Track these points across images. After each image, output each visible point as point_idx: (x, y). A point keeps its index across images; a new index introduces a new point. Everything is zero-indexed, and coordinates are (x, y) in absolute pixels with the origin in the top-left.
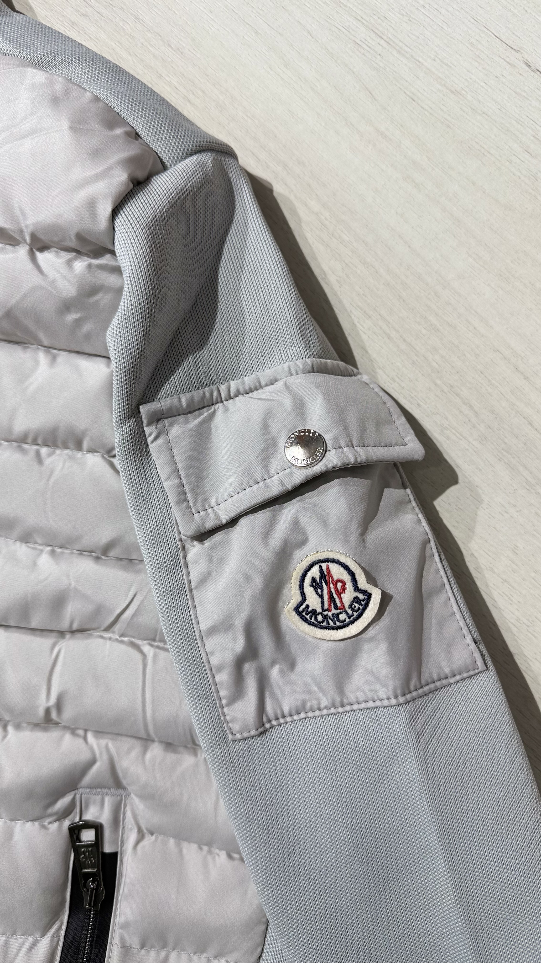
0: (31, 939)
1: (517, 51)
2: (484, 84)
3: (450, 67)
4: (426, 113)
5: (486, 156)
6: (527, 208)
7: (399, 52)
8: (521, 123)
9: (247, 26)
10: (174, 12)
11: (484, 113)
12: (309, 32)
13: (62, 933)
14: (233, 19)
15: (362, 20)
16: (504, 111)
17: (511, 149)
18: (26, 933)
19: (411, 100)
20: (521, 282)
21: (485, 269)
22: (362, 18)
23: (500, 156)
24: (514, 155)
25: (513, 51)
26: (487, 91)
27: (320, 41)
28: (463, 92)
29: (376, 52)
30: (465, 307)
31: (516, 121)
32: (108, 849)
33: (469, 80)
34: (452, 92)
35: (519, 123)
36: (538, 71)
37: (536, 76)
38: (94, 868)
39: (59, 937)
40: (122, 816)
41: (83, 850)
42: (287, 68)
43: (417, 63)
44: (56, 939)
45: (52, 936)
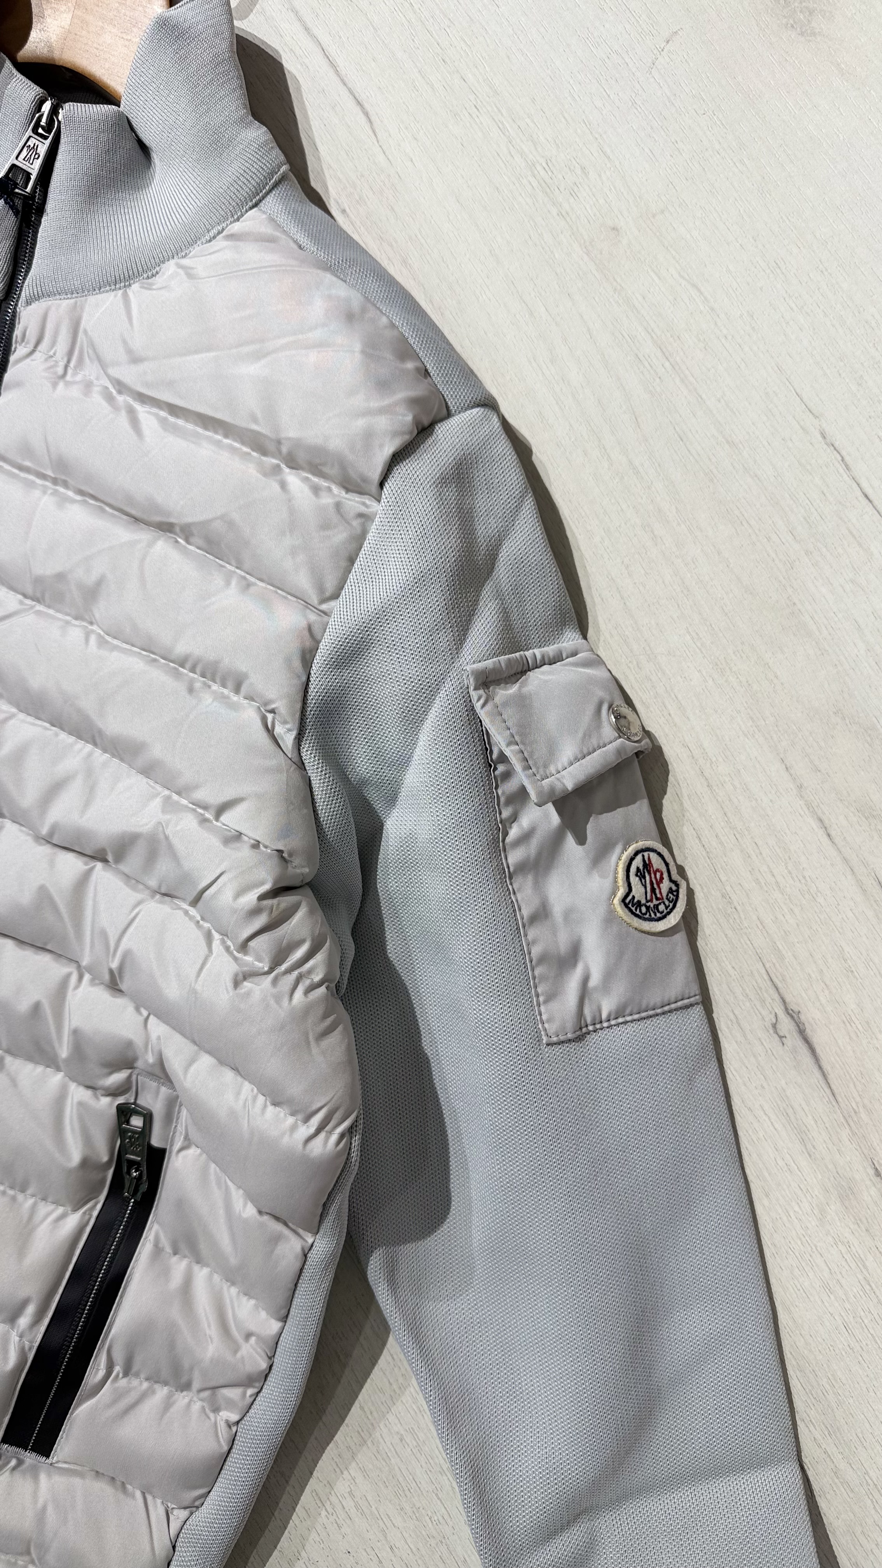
0: (61, 1210)
1: (816, 417)
2: (767, 444)
3: (735, 413)
4: (691, 458)
5: (743, 525)
6: (771, 597)
7: (682, 381)
8: (794, 498)
9: (523, 304)
10: (448, 266)
11: (756, 476)
12: (589, 330)
13: (95, 1213)
14: (510, 292)
15: (652, 333)
16: (780, 480)
17: (774, 525)
18: (57, 1203)
19: (679, 439)
20: (738, 678)
21: (702, 652)
22: (653, 331)
23: (759, 530)
24: (776, 533)
25: (811, 416)
26: (768, 452)
27: (598, 344)
28: (740, 446)
29: (657, 374)
30: (666, 688)
31: (790, 496)
32: (156, 1142)
33: (751, 434)
34: (728, 442)
35: (792, 499)
36: (833, 445)
37: (829, 451)
38: (138, 1156)
39: (91, 1216)
40: (176, 1113)
41: (130, 1134)
42: (552, 363)
43: (700, 399)
44: (87, 1217)
45: (84, 1213)
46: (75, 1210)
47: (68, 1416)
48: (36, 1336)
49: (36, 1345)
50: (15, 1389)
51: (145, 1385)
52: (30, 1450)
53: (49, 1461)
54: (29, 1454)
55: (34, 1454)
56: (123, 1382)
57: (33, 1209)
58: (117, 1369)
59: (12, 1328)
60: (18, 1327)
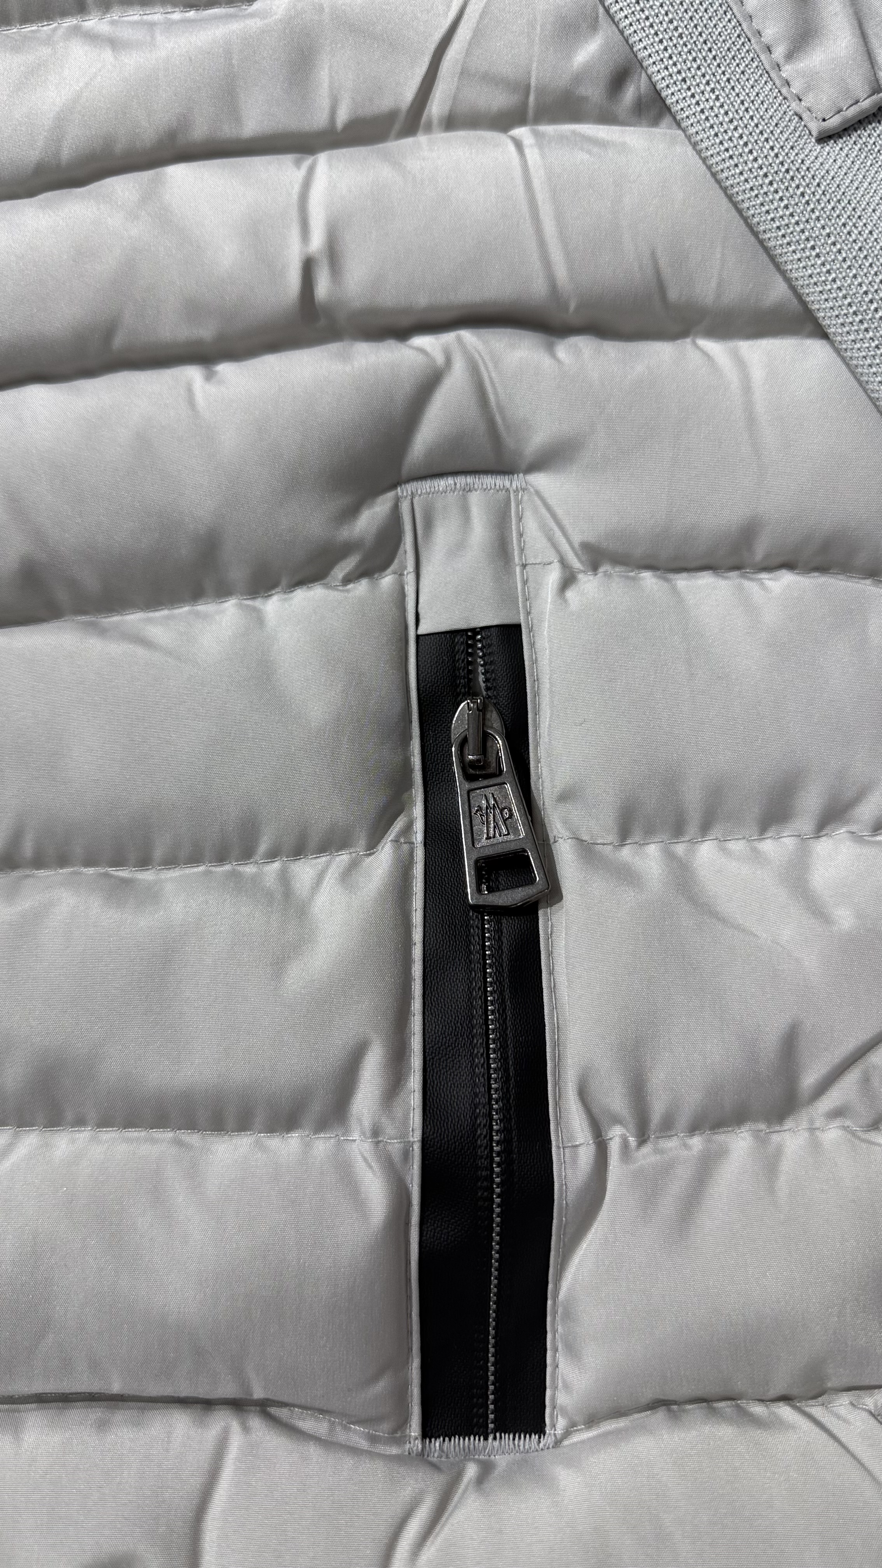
13: (418, 839)
18: (328, 849)
39: (411, 844)
44: (405, 847)
45: (396, 841)
46: (372, 845)
47: (549, 1302)
48: (406, 1117)
49: (416, 1137)
50: (408, 1280)
51: (697, 1142)
52: (495, 1431)
53: (548, 1440)
54: (496, 1443)
55: (507, 1440)
56: (646, 1156)
57: (284, 878)
58: (616, 1135)
59: (347, 1132)
60: (360, 1121)
